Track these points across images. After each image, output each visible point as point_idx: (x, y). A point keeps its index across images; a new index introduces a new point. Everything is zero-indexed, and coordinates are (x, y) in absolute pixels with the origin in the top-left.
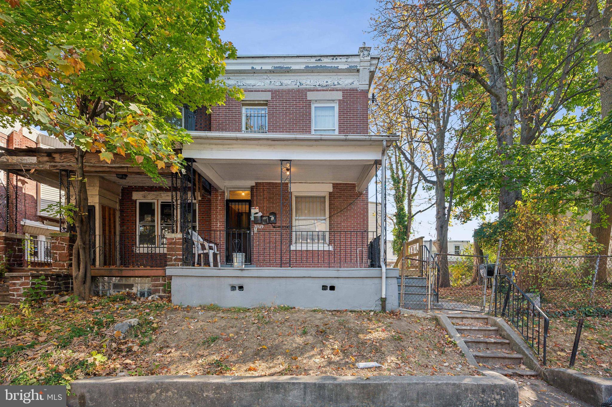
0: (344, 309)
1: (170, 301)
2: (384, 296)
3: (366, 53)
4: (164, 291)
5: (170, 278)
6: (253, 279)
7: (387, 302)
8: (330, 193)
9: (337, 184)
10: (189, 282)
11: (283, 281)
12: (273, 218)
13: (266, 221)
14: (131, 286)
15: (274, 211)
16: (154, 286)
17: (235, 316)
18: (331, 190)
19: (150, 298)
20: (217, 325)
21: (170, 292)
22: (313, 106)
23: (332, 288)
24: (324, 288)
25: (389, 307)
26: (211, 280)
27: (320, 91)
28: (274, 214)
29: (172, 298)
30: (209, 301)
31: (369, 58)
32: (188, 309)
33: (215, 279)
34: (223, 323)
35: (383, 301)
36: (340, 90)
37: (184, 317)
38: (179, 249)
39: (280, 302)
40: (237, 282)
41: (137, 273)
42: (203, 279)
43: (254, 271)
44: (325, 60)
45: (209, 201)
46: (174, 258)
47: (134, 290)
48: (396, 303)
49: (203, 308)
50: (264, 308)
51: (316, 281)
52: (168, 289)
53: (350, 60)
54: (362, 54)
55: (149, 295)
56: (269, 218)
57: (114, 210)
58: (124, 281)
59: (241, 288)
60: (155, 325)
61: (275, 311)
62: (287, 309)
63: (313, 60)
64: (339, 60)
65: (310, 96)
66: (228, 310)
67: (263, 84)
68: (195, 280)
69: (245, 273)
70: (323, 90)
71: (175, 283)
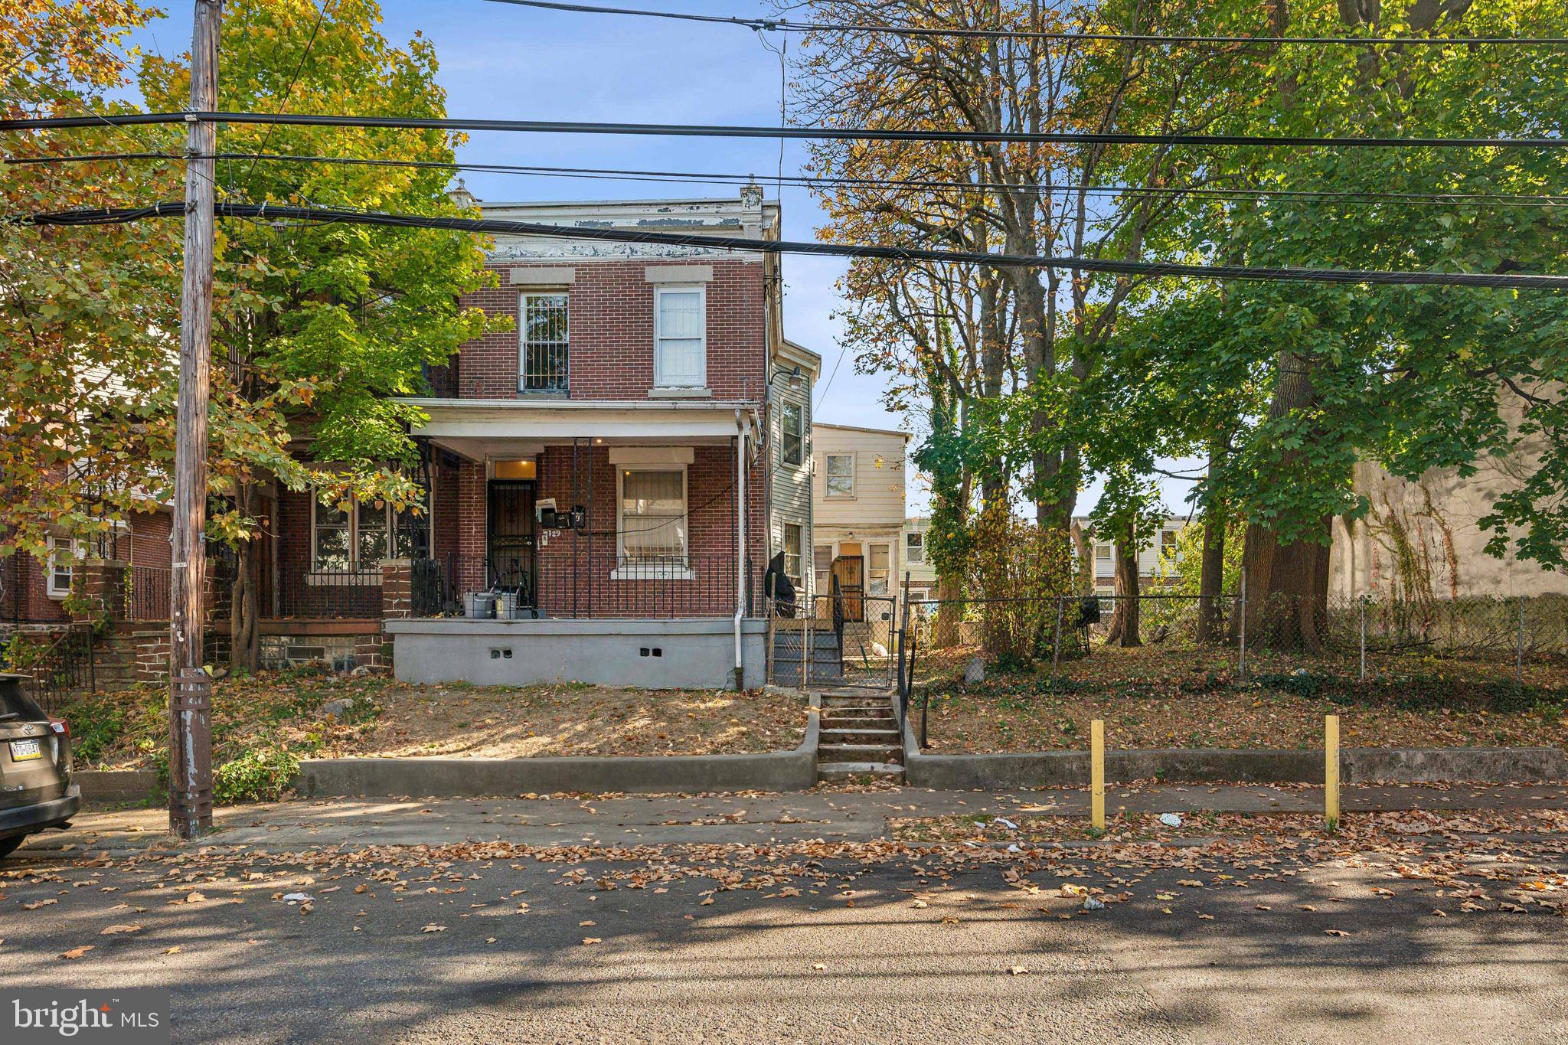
0: (675, 686)
1: (391, 676)
2: (738, 665)
3: (753, 198)
4: (378, 660)
5: (392, 637)
6: (527, 639)
7: (745, 674)
8: (690, 467)
9: (703, 448)
10: (422, 643)
11: (575, 641)
12: (578, 517)
13: (564, 523)
14: (320, 652)
15: (581, 502)
16: (360, 651)
17: (497, 697)
18: (692, 461)
19: (354, 672)
20: (468, 709)
21: (391, 662)
22: (657, 293)
23: (657, 652)
24: (644, 652)
25: (747, 683)
26: (458, 641)
27: (670, 264)
28: (580, 509)
29: (396, 671)
30: (456, 674)
31: (758, 208)
32: (422, 688)
33: (466, 640)
34: (477, 707)
35: (739, 673)
36: (708, 263)
37: (418, 699)
38: (404, 587)
39: (573, 676)
40: (501, 644)
41: (331, 629)
42: (445, 638)
43: (529, 626)
44: (677, 210)
45: (456, 479)
46: (395, 602)
47: (328, 658)
48: (761, 676)
49: (446, 686)
50: (544, 686)
51: (632, 640)
52: (387, 656)
53: (723, 209)
54: (745, 200)
55: (350, 669)
56: (572, 518)
57: (269, 500)
58: (308, 644)
59: (508, 653)
60: (377, 708)
61: (560, 691)
62: (579, 687)
63: (654, 210)
64: (702, 209)
65: (651, 275)
66: (487, 690)
67: (559, 252)
68: (432, 641)
69: (514, 629)
70: (676, 264)
71: (399, 646)
